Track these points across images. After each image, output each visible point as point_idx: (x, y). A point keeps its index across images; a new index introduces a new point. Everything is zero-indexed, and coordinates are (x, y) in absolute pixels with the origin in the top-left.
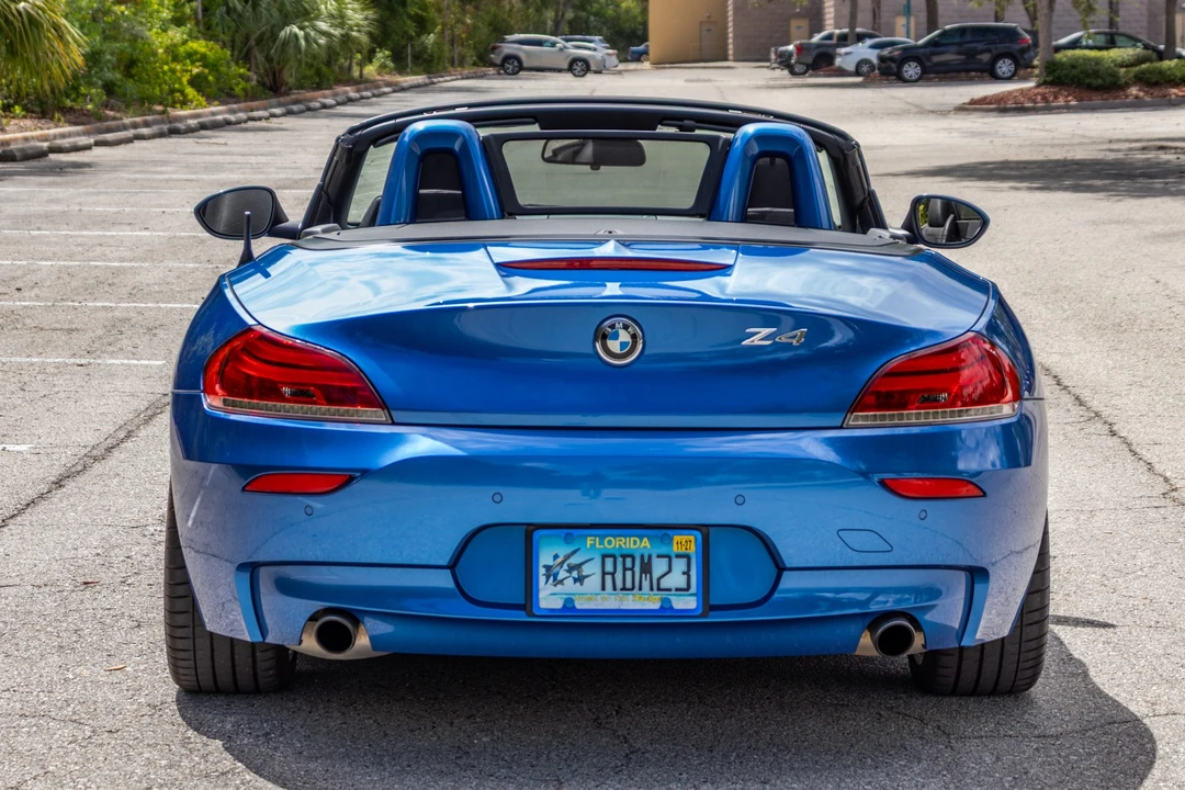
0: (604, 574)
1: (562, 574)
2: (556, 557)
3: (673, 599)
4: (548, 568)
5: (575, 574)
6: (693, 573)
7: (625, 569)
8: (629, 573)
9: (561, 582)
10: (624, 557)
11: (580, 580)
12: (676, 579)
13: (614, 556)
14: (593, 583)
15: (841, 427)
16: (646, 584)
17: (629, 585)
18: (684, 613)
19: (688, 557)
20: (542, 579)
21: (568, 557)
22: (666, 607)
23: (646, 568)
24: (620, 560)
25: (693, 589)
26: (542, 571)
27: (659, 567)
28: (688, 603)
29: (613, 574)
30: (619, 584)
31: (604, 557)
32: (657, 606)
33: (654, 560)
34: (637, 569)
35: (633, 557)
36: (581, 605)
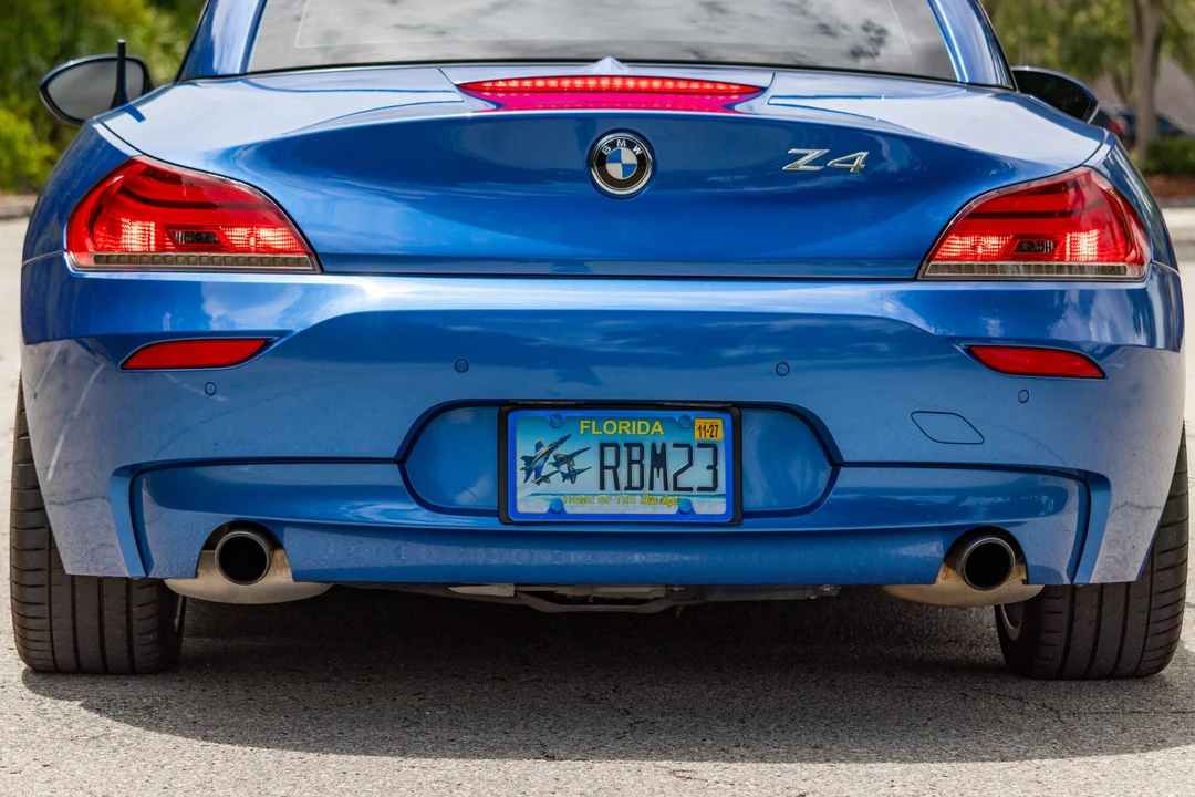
0: (603, 468)
1: (547, 469)
2: (539, 446)
3: (694, 500)
4: (528, 460)
5: (564, 468)
6: (721, 468)
7: (631, 462)
8: (636, 468)
9: (546, 478)
10: (629, 446)
11: (571, 476)
12: (699, 475)
13: (616, 445)
14: (588, 480)
15: (915, 279)
16: (658, 482)
17: (636, 483)
18: (709, 521)
19: (714, 447)
20: (521, 475)
21: (554, 446)
22: (686, 511)
23: (659, 460)
24: (624, 450)
25: (722, 488)
26: (521, 464)
27: (676, 460)
28: (715, 506)
29: (615, 469)
30: (623, 482)
31: (603, 446)
32: (673, 510)
33: (670, 450)
34: (647, 462)
35: (641, 446)
36: (572, 508)
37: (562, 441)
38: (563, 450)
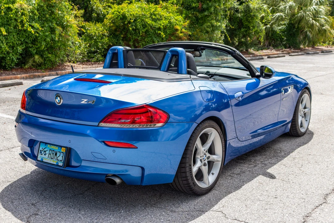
0: (49, 154)
1: (43, 153)
2: (42, 148)
3: (59, 162)
4: (41, 150)
5: (45, 153)
6: (63, 157)
7: (53, 154)
9: (42, 154)
10: (53, 151)
11: (45, 155)
12: (60, 158)
13: (51, 150)
14: (47, 156)
15: (98, 126)
16: (55, 158)
17: (52, 158)
18: (60, 166)
19: (63, 153)
20: (39, 153)
21: (44, 149)
23: (56, 154)
24: (52, 151)
25: (63, 161)
26: (40, 151)
27: (58, 155)
28: (61, 164)
29: (50, 154)
30: (51, 157)
31: (50, 150)
32: (56, 164)
33: (58, 152)
34: (54, 154)
35: (54, 151)
36: (44, 161)
37: (45, 148)
38: (45, 150)
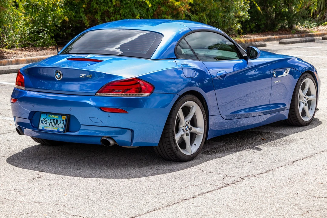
0: (50, 123)
1: (44, 122)
2: (43, 118)
3: (60, 129)
4: (42, 120)
5: (46, 122)
6: (64, 124)
7: (53, 122)
8: (54, 123)
9: (43, 124)
10: (54, 120)
11: (46, 124)
12: (61, 125)
13: (52, 119)
14: (48, 124)
15: (95, 96)
16: (56, 125)
17: (53, 125)
18: (61, 132)
19: (64, 120)
20: (40, 123)
21: (45, 119)
23: (57, 122)
24: (53, 120)
25: (63, 127)
26: (41, 121)
27: (59, 122)
28: (62, 130)
29: (51, 123)
30: (52, 125)
31: (51, 119)
32: (57, 130)
33: (58, 120)
34: (55, 122)
35: (55, 120)
36: (45, 129)
37: (46, 118)
38: (46, 119)
